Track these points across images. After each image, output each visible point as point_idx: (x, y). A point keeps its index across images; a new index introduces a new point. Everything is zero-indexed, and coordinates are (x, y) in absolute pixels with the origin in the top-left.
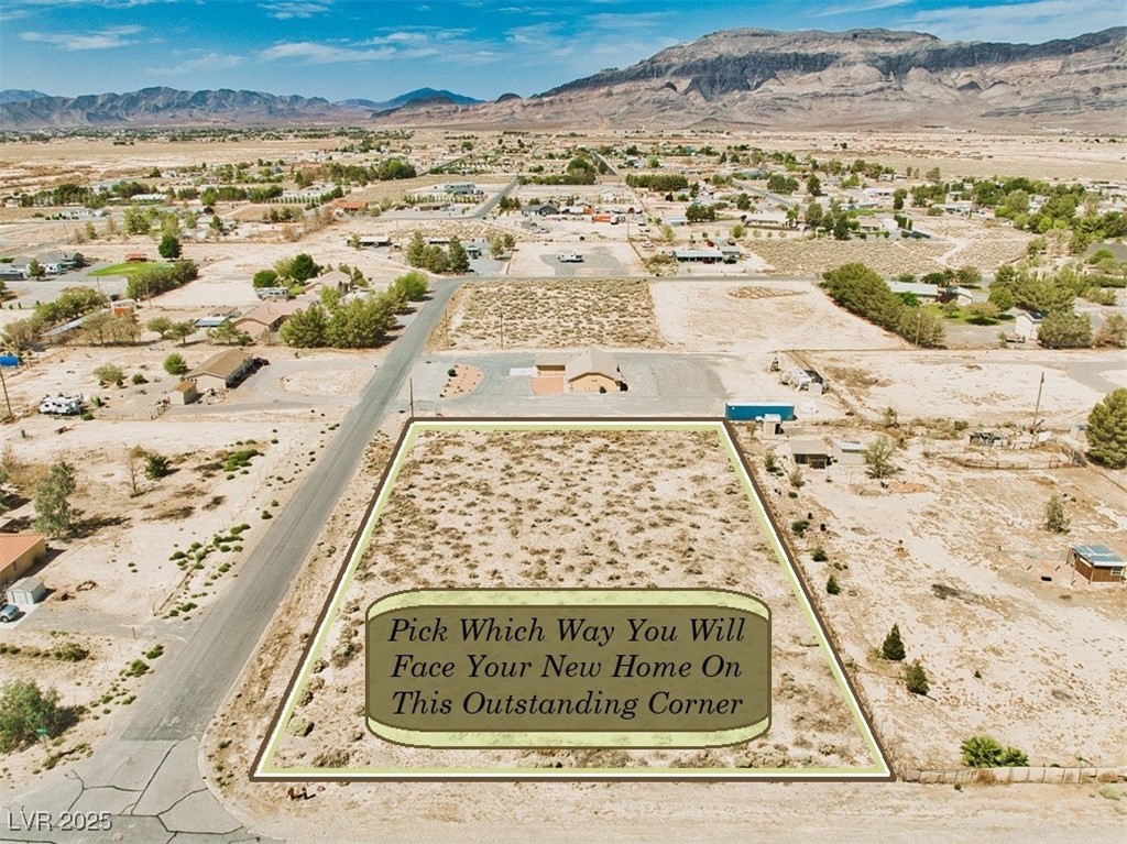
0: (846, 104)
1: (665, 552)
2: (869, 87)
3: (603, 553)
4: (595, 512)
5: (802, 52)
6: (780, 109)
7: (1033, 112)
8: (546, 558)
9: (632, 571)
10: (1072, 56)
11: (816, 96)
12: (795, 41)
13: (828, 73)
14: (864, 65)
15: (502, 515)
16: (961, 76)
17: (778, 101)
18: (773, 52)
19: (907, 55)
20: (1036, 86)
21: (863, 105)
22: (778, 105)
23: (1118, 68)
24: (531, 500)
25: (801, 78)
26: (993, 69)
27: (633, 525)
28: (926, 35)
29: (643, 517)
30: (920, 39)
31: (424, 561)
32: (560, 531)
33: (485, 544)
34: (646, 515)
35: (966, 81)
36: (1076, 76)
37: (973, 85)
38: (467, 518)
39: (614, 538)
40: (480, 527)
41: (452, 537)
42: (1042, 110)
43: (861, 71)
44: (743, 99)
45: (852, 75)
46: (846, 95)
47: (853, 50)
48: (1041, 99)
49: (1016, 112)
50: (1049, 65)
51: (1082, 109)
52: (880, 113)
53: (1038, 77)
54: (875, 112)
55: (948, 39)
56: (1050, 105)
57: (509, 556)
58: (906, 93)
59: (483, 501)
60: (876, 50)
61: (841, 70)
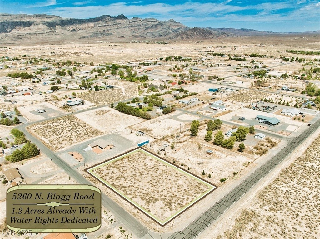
0: (41, 36)
2: (46, 31)
5: (21, 21)
6: (21, 39)
7: (92, 37)
10: (96, 22)
11: (31, 34)
12: (18, 17)
13: (32, 27)
14: (42, 25)
16: (71, 27)
17: (20, 36)
18: (12, 21)
19: (54, 22)
20: (90, 30)
21: (46, 36)
22: (20, 37)
23: (107, 25)
25: (24, 29)
26: (78, 25)
28: (57, 16)
30: (56, 17)
35: (72, 29)
36: (99, 27)
37: (74, 30)
42: (94, 36)
43: (42, 26)
44: (7, 36)
45: (40, 28)
46: (40, 33)
47: (37, 20)
48: (93, 34)
49: (88, 37)
50: (91, 25)
51: (103, 36)
52: (52, 38)
53: (90, 28)
54: (50, 39)
55: (64, 18)
56: (95, 35)
58: (57, 33)
60: (44, 20)
61: (36, 26)
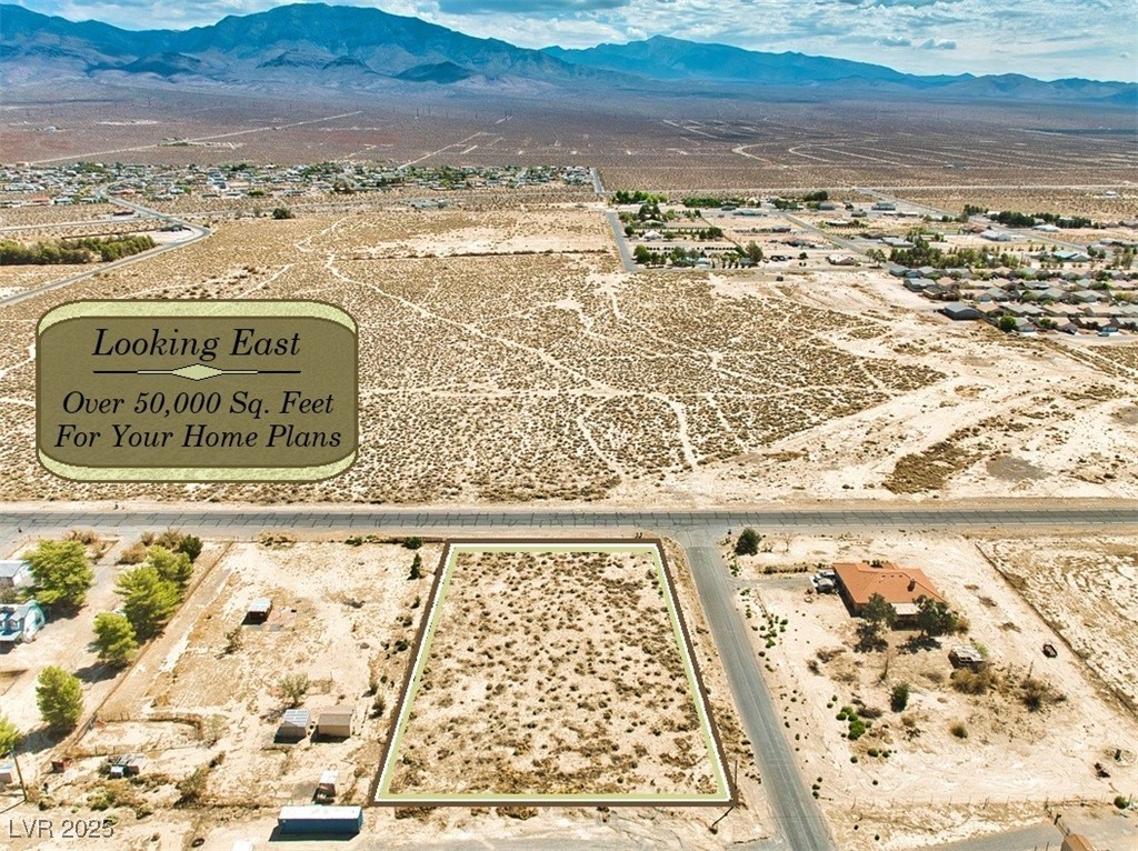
1: (497, 627)
3: (535, 627)
4: (535, 661)
8: (567, 623)
9: (519, 615)
15: (601, 658)
24: (582, 674)
27: (513, 649)
29: (503, 657)
31: (638, 620)
32: (560, 644)
33: (606, 633)
34: (500, 658)
38: (624, 654)
39: (526, 637)
40: (613, 648)
41: (628, 639)
57: (591, 625)
59: (617, 673)
